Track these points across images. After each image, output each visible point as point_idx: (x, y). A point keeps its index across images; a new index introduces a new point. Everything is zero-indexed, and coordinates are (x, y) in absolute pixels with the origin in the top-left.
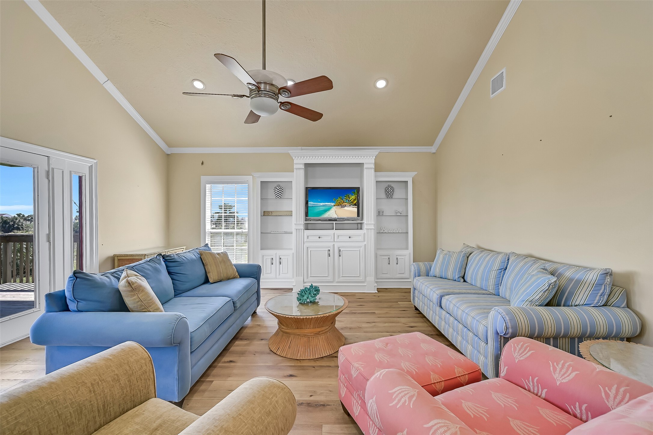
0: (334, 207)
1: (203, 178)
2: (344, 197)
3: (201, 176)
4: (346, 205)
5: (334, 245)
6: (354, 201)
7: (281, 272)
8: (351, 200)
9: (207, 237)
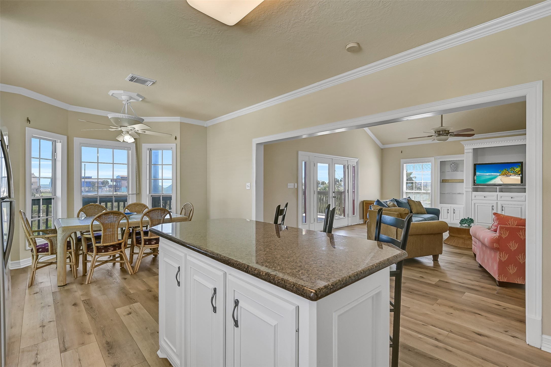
0: (500, 176)
1: (402, 161)
2: (509, 169)
3: (401, 160)
4: (511, 175)
5: (497, 203)
6: (519, 172)
7: (455, 218)
8: (516, 171)
9: (404, 195)
